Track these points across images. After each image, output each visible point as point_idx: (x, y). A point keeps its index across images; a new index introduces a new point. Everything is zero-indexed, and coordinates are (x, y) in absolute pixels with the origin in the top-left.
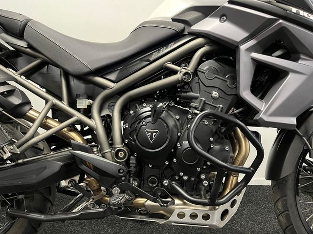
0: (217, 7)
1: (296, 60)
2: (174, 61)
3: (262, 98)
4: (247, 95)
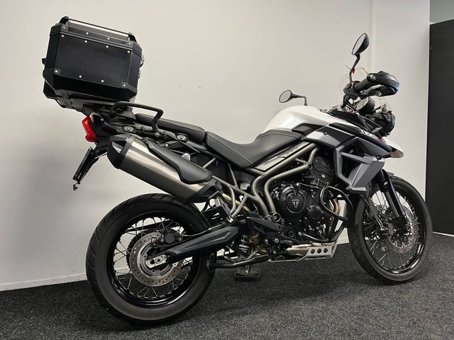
0: (322, 126)
1: (362, 156)
2: (299, 157)
3: (347, 177)
4: (341, 176)
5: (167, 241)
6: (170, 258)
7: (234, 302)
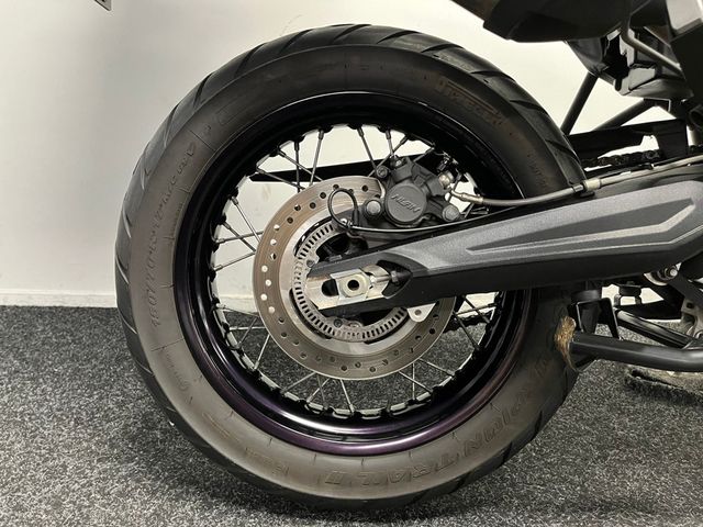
5: (395, 213)
6: (402, 282)
7: (636, 480)
